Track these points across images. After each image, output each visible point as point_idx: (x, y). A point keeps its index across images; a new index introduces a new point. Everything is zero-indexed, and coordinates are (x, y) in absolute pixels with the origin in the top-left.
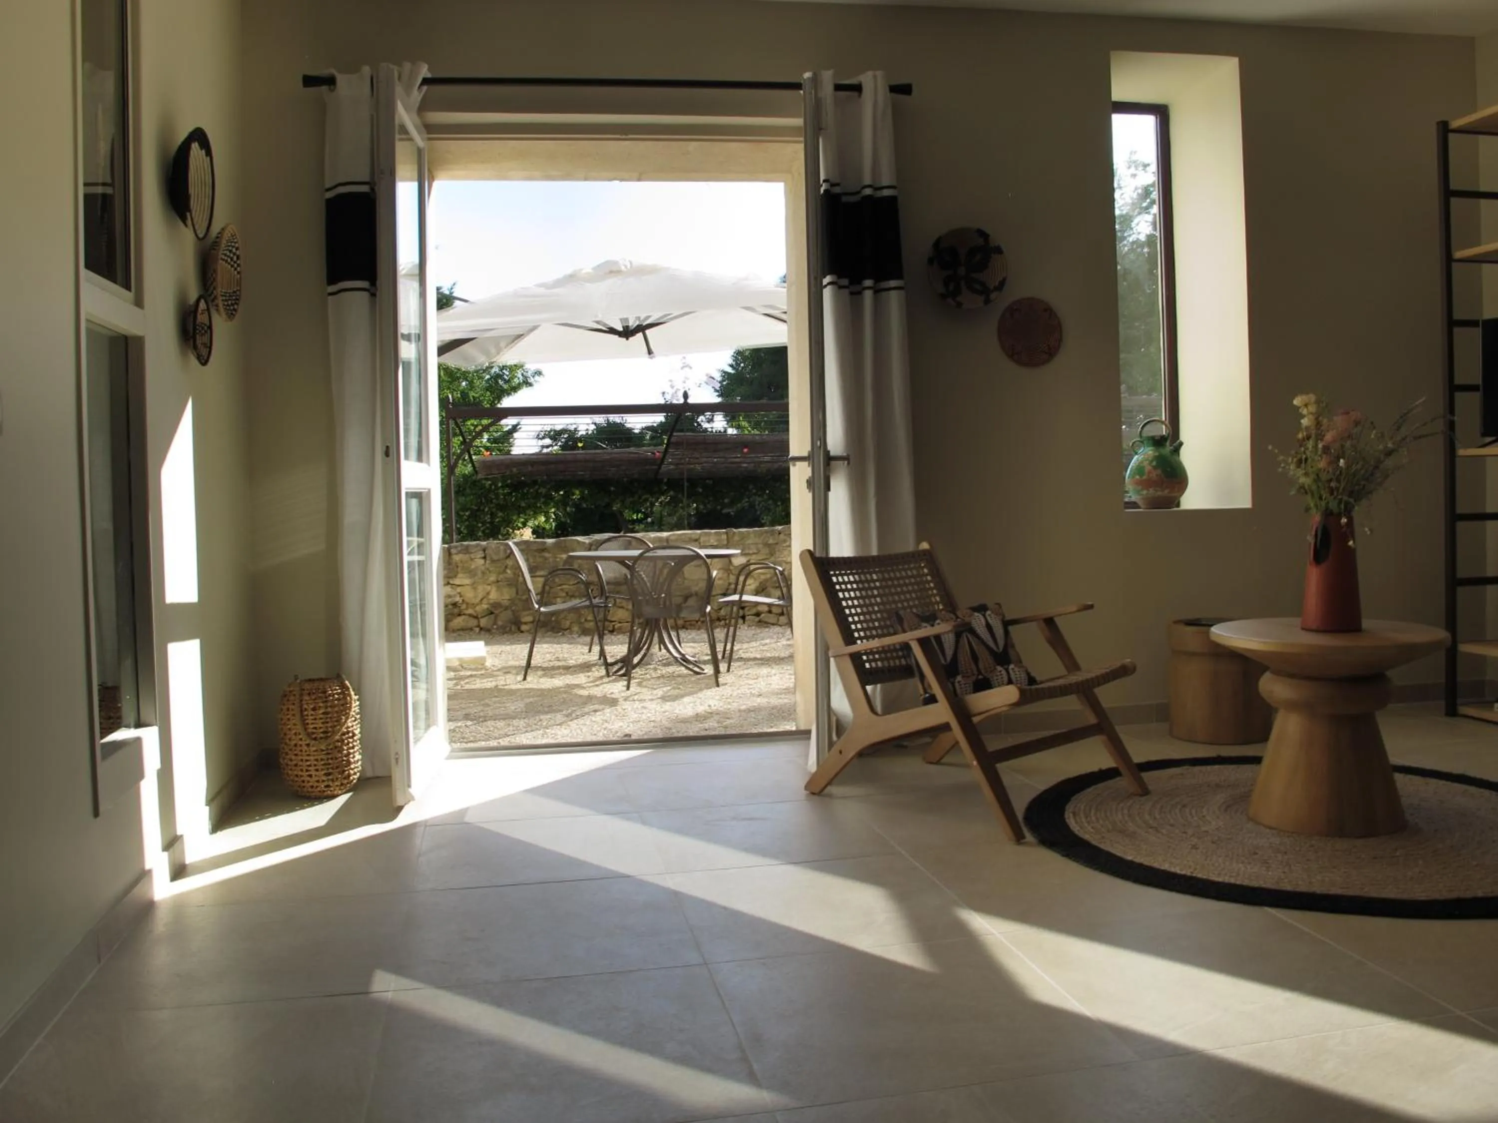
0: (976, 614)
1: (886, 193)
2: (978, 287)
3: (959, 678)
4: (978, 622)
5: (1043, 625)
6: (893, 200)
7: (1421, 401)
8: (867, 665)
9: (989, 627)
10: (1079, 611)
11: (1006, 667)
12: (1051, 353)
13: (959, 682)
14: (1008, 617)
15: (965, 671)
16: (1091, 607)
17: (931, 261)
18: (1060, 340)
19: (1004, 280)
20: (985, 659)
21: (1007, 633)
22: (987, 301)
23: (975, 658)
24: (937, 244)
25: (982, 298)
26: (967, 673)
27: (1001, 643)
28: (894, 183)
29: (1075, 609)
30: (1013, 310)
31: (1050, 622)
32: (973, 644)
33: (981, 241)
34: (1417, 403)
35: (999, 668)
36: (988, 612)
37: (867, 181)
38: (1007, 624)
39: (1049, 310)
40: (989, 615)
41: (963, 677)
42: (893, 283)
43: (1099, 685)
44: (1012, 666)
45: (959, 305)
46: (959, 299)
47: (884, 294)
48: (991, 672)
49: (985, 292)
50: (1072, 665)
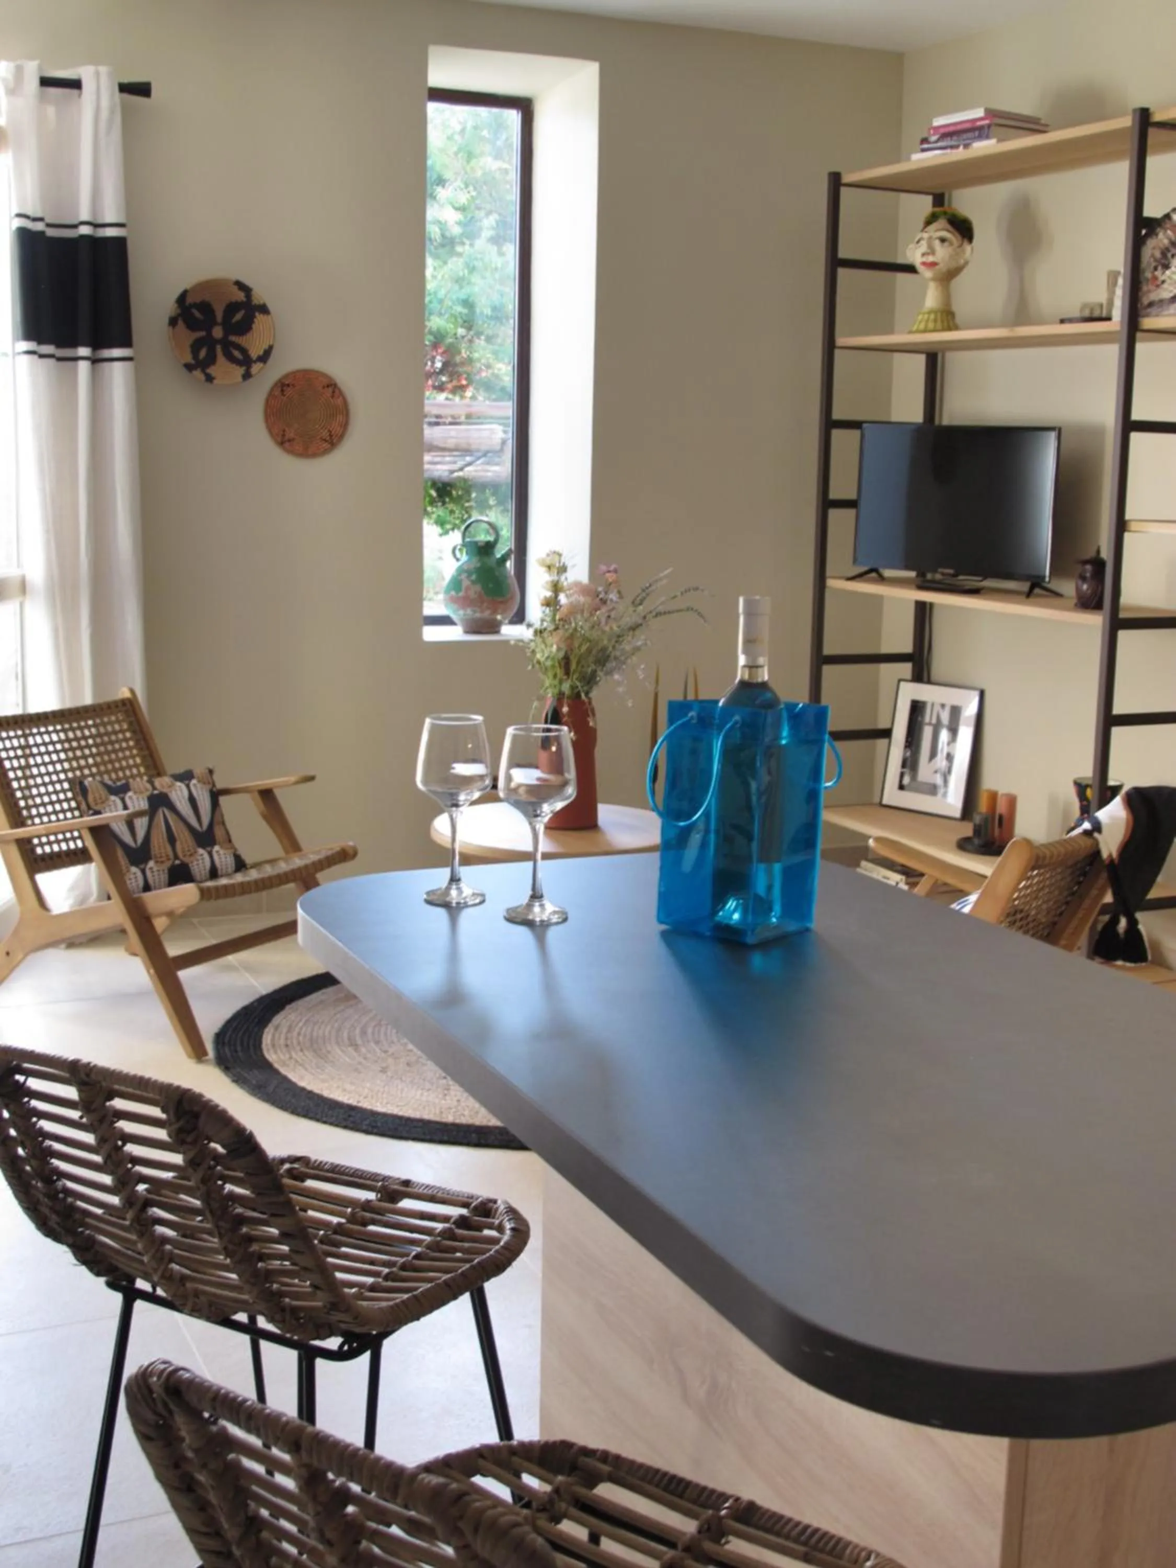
0: (178, 784)
1: (110, 232)
2: (237, 354)
3: (151, 864)
4: (179, 794)
5: (257, 795)
6: (121, 243)
7: (666, 572)
8: (39, 851)
9: (192, 800)
10: (297, 783)
11: (209, 849)
12: (332, 441)
13: (151, 868)
14: (220, 785)
15: (159, 856)
16: (312, 778)
17: (173, 322)
18: (345, 425)
19: (271, 347)
20: (184, 840)
21: (215, 804)
22: (247, 376)
23: (172, 839)
24: (182, 299)
25: (241, 370)
26: (161, 857)
27: (206, 821)
28: (121, 220)
29: (293, 779)
30: (282, 385)
31: (267, 795)
32: (172, 823)
33: (241, 296)
34: (662, 575)
35: (201, 851)
36: (194, 781)
37: (85, 216)
38: (215, 795)
39: (332, 386)
40: (195, 785)
41: (157, 862)
42: (117, 352)
43: (322, 869)
44: (216, 848)
45: (210, 379)
46: (211, 370)
47: (106, 365)
48: (191, 855)
49: (246, 362)
50: (292, 845)
